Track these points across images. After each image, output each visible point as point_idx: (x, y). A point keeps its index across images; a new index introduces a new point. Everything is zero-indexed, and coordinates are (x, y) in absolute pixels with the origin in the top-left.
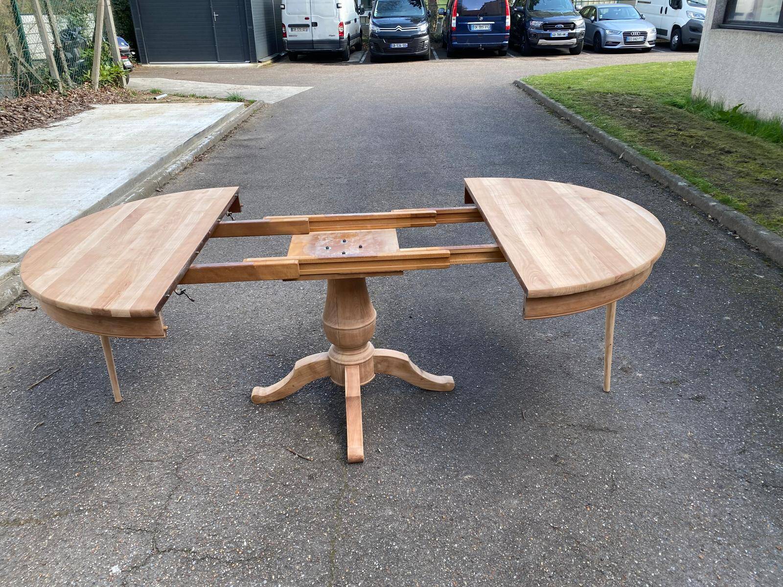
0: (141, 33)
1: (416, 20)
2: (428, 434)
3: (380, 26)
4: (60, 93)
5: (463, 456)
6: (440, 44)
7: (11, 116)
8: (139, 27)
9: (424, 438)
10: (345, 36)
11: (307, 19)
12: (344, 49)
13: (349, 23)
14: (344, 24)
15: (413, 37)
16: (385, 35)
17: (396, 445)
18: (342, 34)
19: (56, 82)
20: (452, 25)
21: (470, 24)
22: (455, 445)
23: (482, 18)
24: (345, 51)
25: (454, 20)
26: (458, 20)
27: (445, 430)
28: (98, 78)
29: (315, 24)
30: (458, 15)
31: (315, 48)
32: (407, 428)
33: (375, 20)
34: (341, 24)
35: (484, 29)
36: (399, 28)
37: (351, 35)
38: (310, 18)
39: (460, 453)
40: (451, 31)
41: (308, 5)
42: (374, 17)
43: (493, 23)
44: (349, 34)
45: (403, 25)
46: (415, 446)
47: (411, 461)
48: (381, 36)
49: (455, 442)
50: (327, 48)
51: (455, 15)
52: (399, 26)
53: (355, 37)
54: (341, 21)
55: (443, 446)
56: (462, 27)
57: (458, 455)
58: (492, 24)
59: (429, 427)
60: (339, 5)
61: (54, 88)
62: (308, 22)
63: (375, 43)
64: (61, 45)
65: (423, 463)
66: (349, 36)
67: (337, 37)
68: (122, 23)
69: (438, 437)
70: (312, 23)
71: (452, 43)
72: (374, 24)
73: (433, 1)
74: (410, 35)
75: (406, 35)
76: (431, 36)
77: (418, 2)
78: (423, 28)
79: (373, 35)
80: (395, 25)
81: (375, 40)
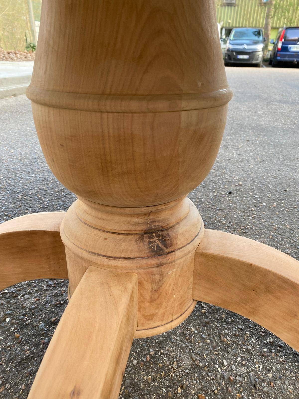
1: (256, 43)
3: (233, 45)
6: (268, 63)
15: (252, 52)
16: (237, 50)
20: (279, 47)
21: (290, 47)
23: (298, 43)
25: (280, 43)
26: (283, 43)
30: (283, 40)
33: (231, 42)
36: (244, 46)
40: (278, 51)
42: (231, 40)
45: (247, 44)
48: (232, 51)
51: (281, 40)
56: (285, 49)
63: (228, 55)
71: (276, 57)
72: (230, 43)
73: (267, 36)
74: (251, 51)
75: (249, 51)
76: (264, 53)
77: (258, 33)
78: (260, 47)
79: (228, 50)
80: (242, 44)
81: (229, 53)
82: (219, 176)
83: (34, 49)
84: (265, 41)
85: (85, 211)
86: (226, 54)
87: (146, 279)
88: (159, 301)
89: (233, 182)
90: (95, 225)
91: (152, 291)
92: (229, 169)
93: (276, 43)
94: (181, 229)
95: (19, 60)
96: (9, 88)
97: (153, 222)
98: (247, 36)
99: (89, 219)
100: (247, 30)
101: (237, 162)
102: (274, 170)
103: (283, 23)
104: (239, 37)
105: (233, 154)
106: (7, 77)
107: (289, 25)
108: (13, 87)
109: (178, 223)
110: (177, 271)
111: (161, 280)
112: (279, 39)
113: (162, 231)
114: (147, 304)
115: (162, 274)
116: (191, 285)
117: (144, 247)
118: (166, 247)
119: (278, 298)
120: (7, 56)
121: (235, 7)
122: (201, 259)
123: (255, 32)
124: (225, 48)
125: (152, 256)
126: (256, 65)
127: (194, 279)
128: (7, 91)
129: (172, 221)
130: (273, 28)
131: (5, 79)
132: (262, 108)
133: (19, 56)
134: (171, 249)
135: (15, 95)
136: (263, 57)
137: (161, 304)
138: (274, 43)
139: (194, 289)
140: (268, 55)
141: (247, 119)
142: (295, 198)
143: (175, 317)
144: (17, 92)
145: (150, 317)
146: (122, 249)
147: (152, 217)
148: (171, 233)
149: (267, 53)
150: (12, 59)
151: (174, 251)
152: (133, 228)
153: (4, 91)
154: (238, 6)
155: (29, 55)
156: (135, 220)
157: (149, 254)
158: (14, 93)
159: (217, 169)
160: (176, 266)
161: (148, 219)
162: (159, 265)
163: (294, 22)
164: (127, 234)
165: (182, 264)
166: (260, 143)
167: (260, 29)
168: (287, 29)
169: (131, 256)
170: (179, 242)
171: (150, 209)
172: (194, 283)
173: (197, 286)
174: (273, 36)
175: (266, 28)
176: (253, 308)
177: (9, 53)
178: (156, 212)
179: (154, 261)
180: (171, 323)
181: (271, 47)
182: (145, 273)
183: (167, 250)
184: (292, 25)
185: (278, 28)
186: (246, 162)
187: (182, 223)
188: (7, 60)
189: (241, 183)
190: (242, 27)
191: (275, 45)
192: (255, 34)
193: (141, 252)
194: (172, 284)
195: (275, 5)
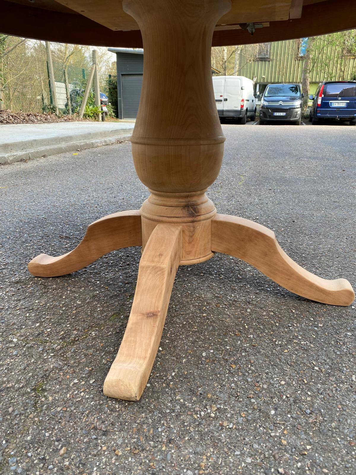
0: (121, 101)
1: (293, 99)
2: (244, 375)
3: (268, 101)
4: (56, 115)
5: (324, 450)
6: (308, 120)
7: (16, 116)
8: (121, 97)
9: (234, 382)
10: (245, 108)
11: (221, 96)
12: (243, 116)
13: (248, 100)
14: (245, 100)
15: (290, 109)
16: (271, 107)
17: (168, 385)
18: (242, 106)
19: (55, 108)
20: (318, 103)
21: (331, 103)
22: (304, 413)
23: (340, 98)
24: (243, 117)
25: (320, 99)
26: (323, 99)
27: (284, 373)
28: (83, 112)
29: (226, 100)
30: (323, 96)
31: (224, 114)
32: (204, 354)
33: (266, 98)
34: (243, 100)
35: (341, 106)
36: (281, 103)
37: (248, 109)
38: (223, 95)
39: (316, 439)
40: (318, 107)
41: (223, 88)
42: (265, 97)
43: (348, 101)
44: (247, 108)
45: (283, 101)
46: (210, 396)
47: (188, 432)
48: (267, 108)
49: (305, 406)
50: (232, 114)
51: (321, 96)
52: (281, 102)
53: (251, 111)
54: (243, 98)
55: (276, 409)
56: (325, 105)
57: (310, 444)
58: (348, 103)
59: (250, 361)
60: (243, 88)
61: (54, 112)
62: (222, 98)
63: (263, 112)
64: (69, 97)
65: (215, 446)
66: (247, 109)
67: (239, 109)
68: (112, 95)
69: (265, 386)
70: (224, 99)
71: (317, 114)
72: (265, 100)
73: (306, 91)
74: (288, 108)
75: (285, 108)
76: (302, 110)
77: (295, 89)
78: (297, 103)
79: (263, 107)
80: (278, 101)
81: (264, 110)
82: (240, 214)
83: (54, 110)
84: (304, 97)
85: (155, 199)
86: (260, 111)
87: (186, 229)
88: (193, 243)
89: (251, 217)
90: (161, 204)
91: (189, 236)
92: (250, 209)
93: (315, 99)
94: (203, 206)
95: (39, 122)
96: (38, 149)
97: (189, 201)
98: (284, 92)
99: (158, 202)
100: (283, 86)
101: (257, 204)
102: (288, 209)
103: (323, 78)
104: (275, 93)
105: (255, 199)
106: (37, 139)
107: (329, 80)
108: (42, 148)
109: (202, 203)
110: (202, 227)
111: (194, 231)
112: (318, 94)
113: (194, 206)
114: (187, 244)
115: (194, 227)
116: (210, 240)
117: (185, 212)
118: (196, 213)
119: (256, 244)
120: (27, 118)
121: (269, 61)
122: (215, 225)
123: (292, 87)
124: (260, 105)
125: (189, 216)
126: (295, 123)
127: (212, 237)
128: (38, 152)
129: (199, 202)
130: (312, 83)
131: (35, 140)
132: (290, 164)
133: (39, 118)
134: (198, 214)
135: (44, 156)
136: (302, 114)
137: (194, 245)
138: (313, 99)
139: (212, 243)
140: (307, 111)
141: (273, 173)
142: (300, 226)
143: (202, 256)
144: (46, 153)
145: (189, 253)
146: (175, 213)
147: (189, 199)
148: (198, 207)
149: (307, 109)
150: (33, 122)
151: (200, 215)
152: (179, 204)
153: (35, 152)
154: (272, 60)
155: (49, 116)
156: (181, 200)
157: (188, 216)
158: (43, 154)
159: (239, 209)
160: (201, 224)
161: (187, 200)
162: (193, 222)
163: (335, 76)
164: (177, 206)
165: (204, 224)
166: (280, 192)
167: (297, 84)
168: (326, 83)
169: (179, 216)
170: (202, 212)
171: (188, 193)
172: (212, 240)
173: (213, 242)
174: (312, 91)
175: (304, 84)
176: (244, 253)
177: (28, 116)
178: (191, 196)
179: (190, 219)
180: (199, 259)
181: (310, 103)
182: (186, 226)
183: (196, 215)
184: (333, 80)
185: (318, 83)
186: (265, 204)
187: (203, 204)
188: (27, 122)
189: (258, 218)
190: (278, 83)
191: (315, 100)
192: (292, 90)
193: (184, 214)
194: (200, 234)
195: (313, 59)
